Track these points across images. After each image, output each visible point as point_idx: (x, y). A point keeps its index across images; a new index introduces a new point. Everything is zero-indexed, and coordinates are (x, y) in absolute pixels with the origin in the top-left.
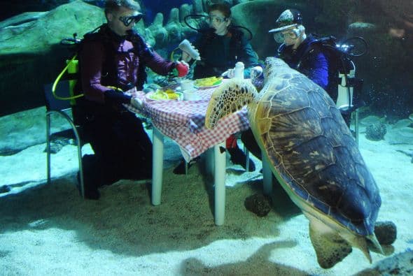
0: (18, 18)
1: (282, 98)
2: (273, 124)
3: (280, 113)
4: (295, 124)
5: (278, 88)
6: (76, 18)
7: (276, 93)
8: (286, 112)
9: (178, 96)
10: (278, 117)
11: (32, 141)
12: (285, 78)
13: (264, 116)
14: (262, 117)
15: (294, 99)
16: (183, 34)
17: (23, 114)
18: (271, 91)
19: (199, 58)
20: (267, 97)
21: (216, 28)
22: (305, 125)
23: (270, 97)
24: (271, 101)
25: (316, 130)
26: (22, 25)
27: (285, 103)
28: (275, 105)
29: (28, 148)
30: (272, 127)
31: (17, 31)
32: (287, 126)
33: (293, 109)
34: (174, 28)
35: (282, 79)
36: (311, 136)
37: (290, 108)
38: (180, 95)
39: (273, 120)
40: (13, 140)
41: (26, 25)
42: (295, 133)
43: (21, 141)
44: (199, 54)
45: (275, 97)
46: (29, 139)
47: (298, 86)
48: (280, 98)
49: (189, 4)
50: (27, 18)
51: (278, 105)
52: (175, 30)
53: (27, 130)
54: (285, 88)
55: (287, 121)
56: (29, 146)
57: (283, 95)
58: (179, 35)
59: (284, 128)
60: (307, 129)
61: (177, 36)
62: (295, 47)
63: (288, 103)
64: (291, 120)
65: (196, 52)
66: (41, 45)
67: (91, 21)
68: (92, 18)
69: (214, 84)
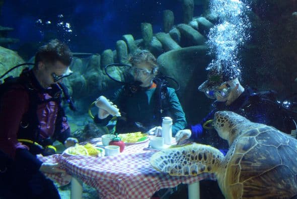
1: (251, 159)
2: (245, 189)
3: (251, 176)
4: (268, 186)
5: (245, 148)
7: (244, 154)
8: (257, 173)
9: (99, 152)
10: (250, 181)
12: (250, 135)
13: (235, 181)
14: (232, 183)
15: (263, 158)
16: (104, 83)
18: (238, 153)
19: (119, 114)
20: (234, 159)
21: (142, 81)
22: (280, 186)
23: (238, 160)
24: (239, 164)
25: (292, 189)
27: (255, 165)
28: (245, 167)
30: (244, 192)
32: (261, 189)
33: (264, 170)
34: (94, 76)
35: (248, 138)
36: (287, 196)
37: (261, 169)
38: (101, 151)
39: (245, 184)
42: (270, 195)
44: (118, 110)
45: (243, 159)
47: (267, 143)
48: (249, 160)
49: (113, 50)
51: (248, 168)
52: (95, 79)
54: (253, 148)
55: (260, 184)
57: (251, 155)
58: (100, 84)
59: (257, 193)
60: (282, 190)
61: (98, 86)
63: (258, 164)
64: (263, 182)
65: (115, 108)
67: (4, 66)
68: (5, 64)
69: (139, 140)
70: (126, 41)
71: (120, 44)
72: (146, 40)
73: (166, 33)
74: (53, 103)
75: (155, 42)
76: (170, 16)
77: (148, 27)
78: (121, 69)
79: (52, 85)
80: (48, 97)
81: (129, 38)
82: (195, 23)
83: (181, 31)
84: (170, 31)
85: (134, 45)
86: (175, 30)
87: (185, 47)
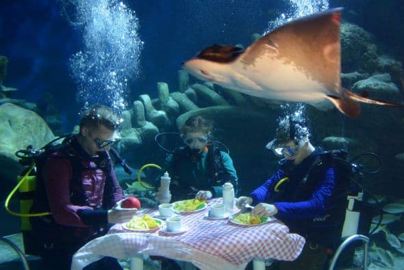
6: (11, 125)
16: (123, 146)
58: (119, 147)
67: (28, 128)
68: (29, 125)
69: (198, 208)
70: (142, 101)
71: (137, 105)
72: (163, 100)
73: (182, 93)
75: (172, 103)
76: (185, 75)
77: (164, 87)
78: (138, 131)
80: (93, 164)
81: (146, 98)
83: (197, 91)
84: (186, 92)
85: (151, 105)
86: (190, 90)
87: (202, 107)
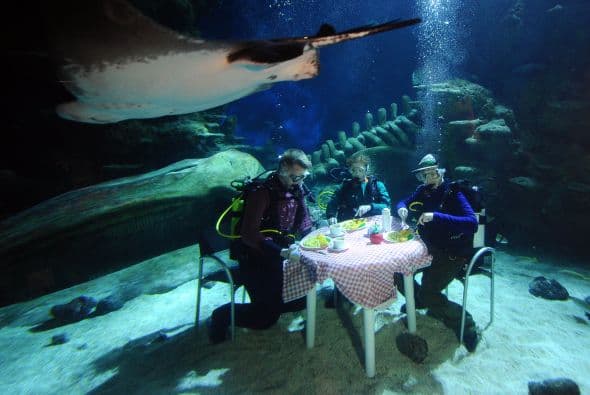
0: (178, 165)
11: (188, 276)
17: (180, 251)
26: (183, 171)
29: (185, 285)
31: (179, 176)
40: (169, 277)
41: (187, 171)
43: (177, 278)
46: (185, 275)
50: (188, 164)
53: (183, 267)
56: (185, 282)
62: (435, 187)
66: (200, 188)
74: (293, 201)
75: (348, 145)
76: (357, 126)
77: (343, 134)
79: (293, 185)
80: (288, 195)
81: (330, 142)
82: (374, 131)
86: (361, 136)
